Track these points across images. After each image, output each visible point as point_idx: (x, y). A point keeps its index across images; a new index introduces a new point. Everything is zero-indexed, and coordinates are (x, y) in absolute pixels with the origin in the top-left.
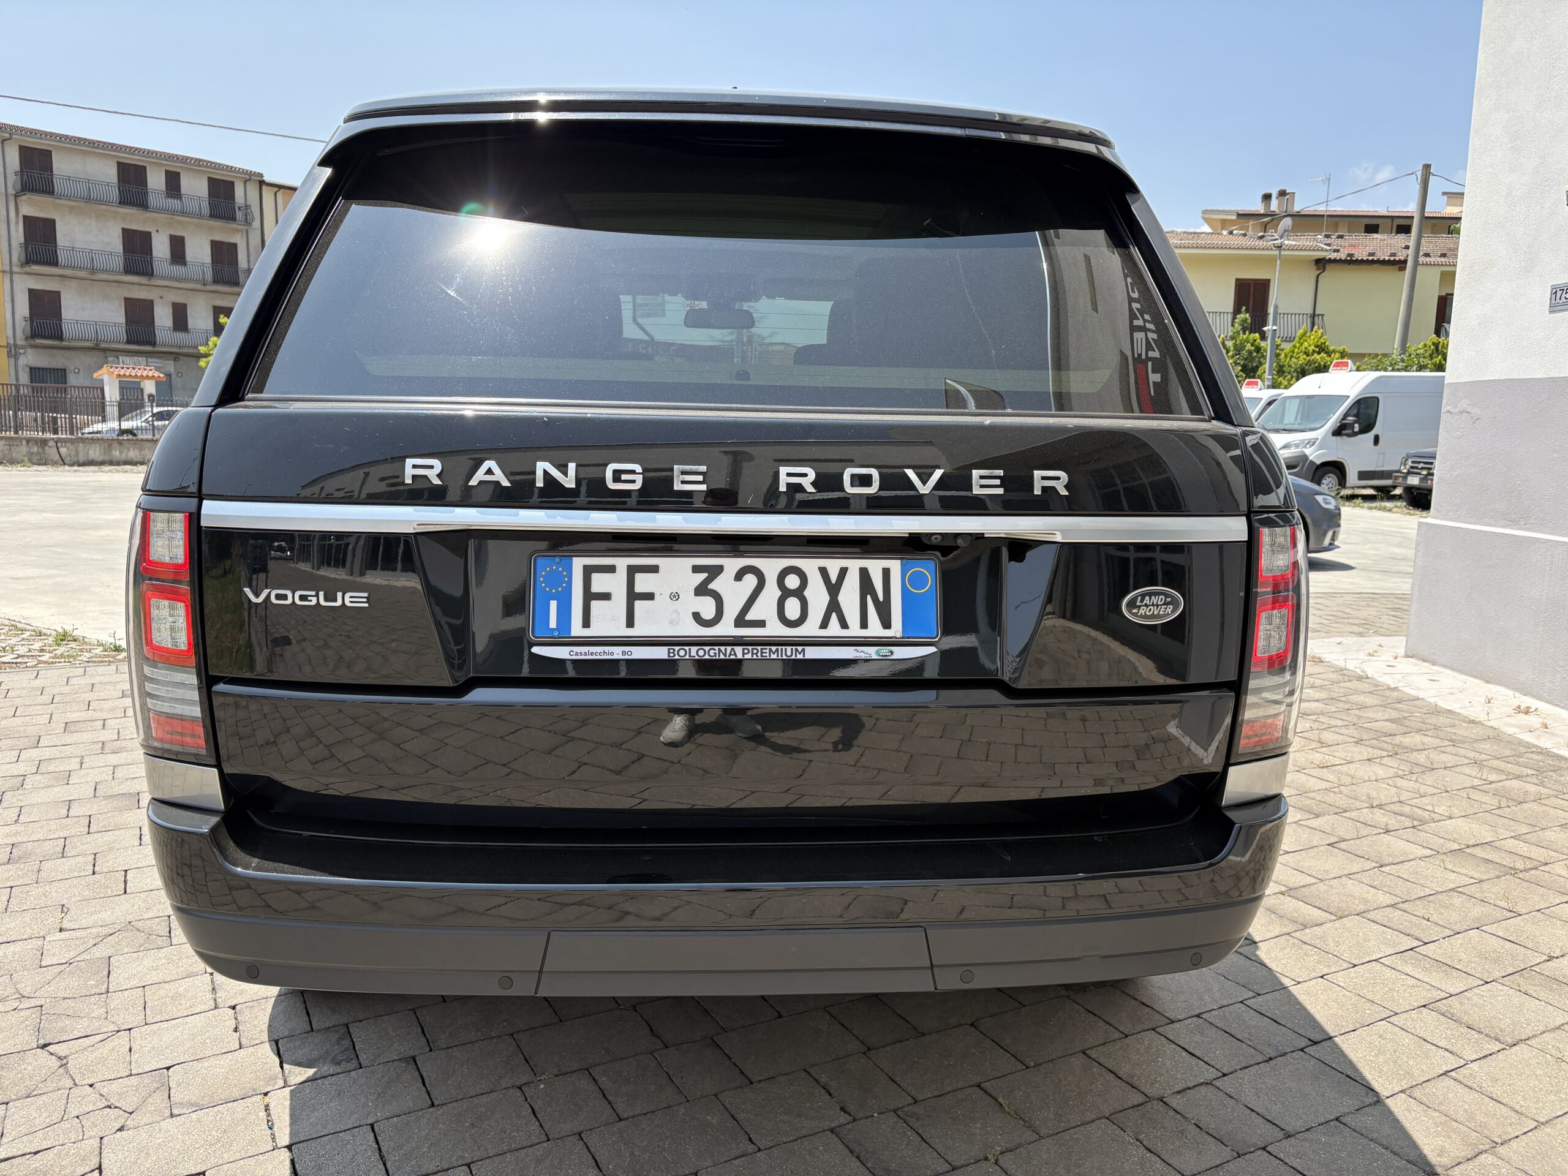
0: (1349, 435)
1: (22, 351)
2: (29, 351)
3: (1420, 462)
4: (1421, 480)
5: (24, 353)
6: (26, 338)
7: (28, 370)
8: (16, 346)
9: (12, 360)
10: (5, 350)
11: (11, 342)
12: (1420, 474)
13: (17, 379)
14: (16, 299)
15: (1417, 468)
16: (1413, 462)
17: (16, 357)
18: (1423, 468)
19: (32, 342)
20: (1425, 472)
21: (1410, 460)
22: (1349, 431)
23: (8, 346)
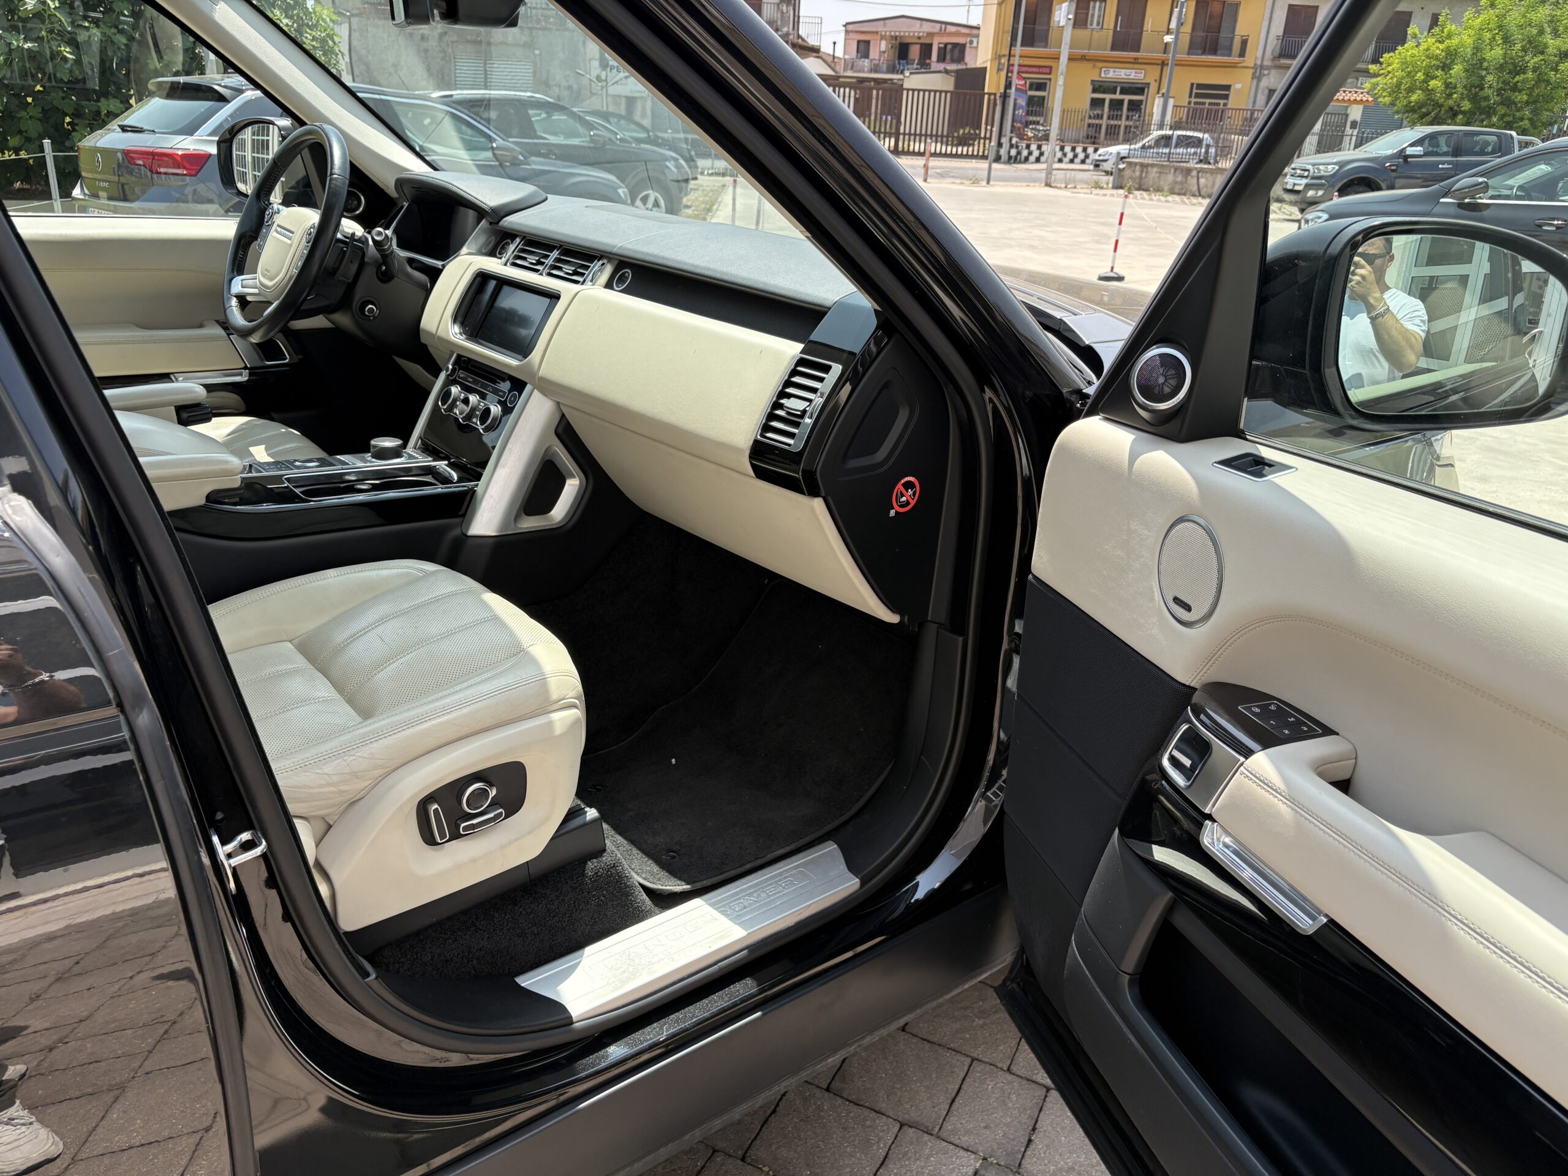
1: (1266, 72)
2: (1273, 72)
5: (1268, 74)
6: (1274, 59)
7: (1267, 91)
8: (1262, 67)
9: (1255, 81)
10: (1251, 71)
11: (1259, 63)
13: (1254, 102)
14: (1274, 16)
17: (1259, 79)
19: (1277, 63)
23: (1255, 67)
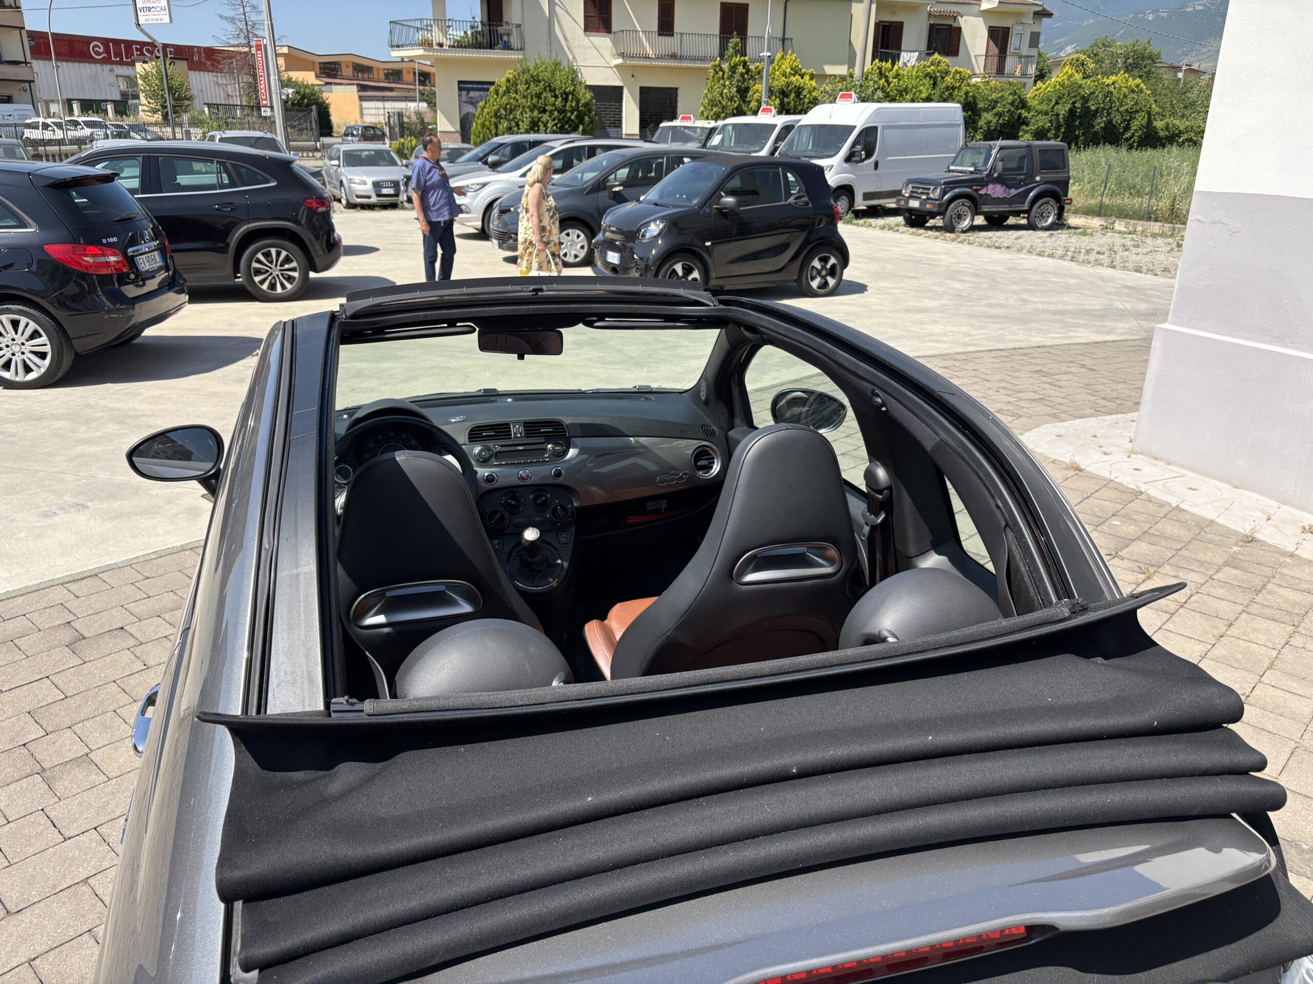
0: (857, 162)
3: (919, 188)
4: (921, 204)
12: (920, 198)
15: (917, 192)
16: (913, 187)
18: (922, 193)
20: (924, 197)
21: (910, 186)
22: (857, 159)
